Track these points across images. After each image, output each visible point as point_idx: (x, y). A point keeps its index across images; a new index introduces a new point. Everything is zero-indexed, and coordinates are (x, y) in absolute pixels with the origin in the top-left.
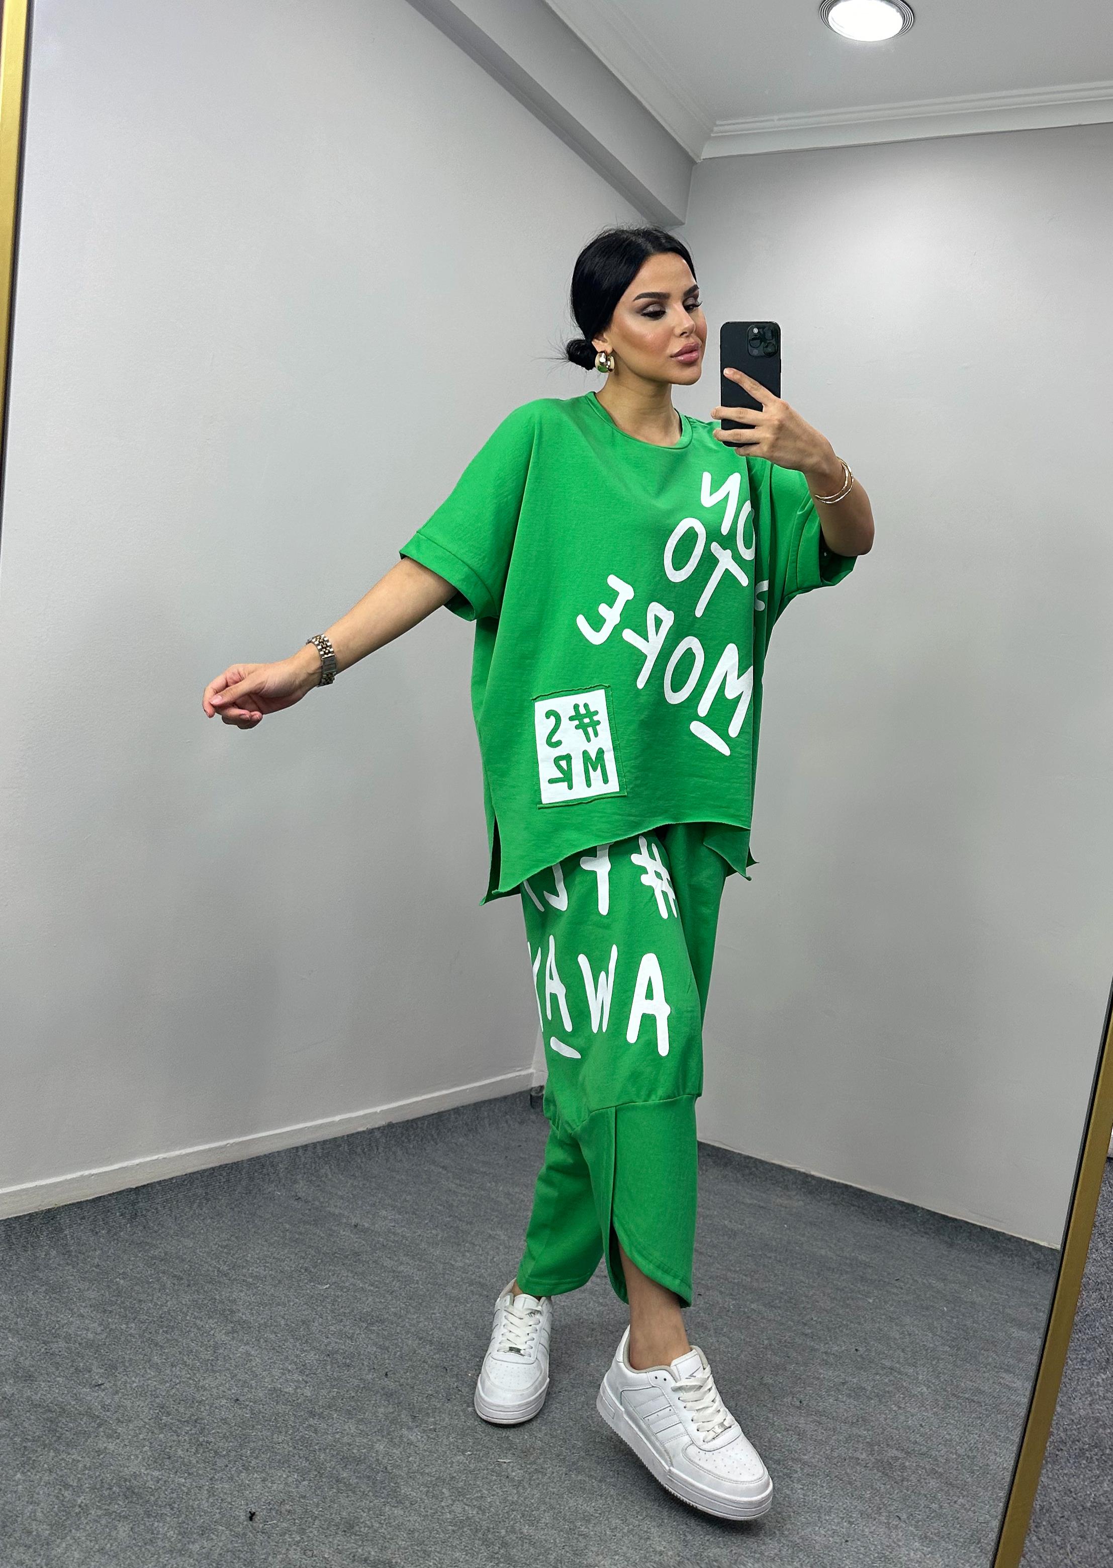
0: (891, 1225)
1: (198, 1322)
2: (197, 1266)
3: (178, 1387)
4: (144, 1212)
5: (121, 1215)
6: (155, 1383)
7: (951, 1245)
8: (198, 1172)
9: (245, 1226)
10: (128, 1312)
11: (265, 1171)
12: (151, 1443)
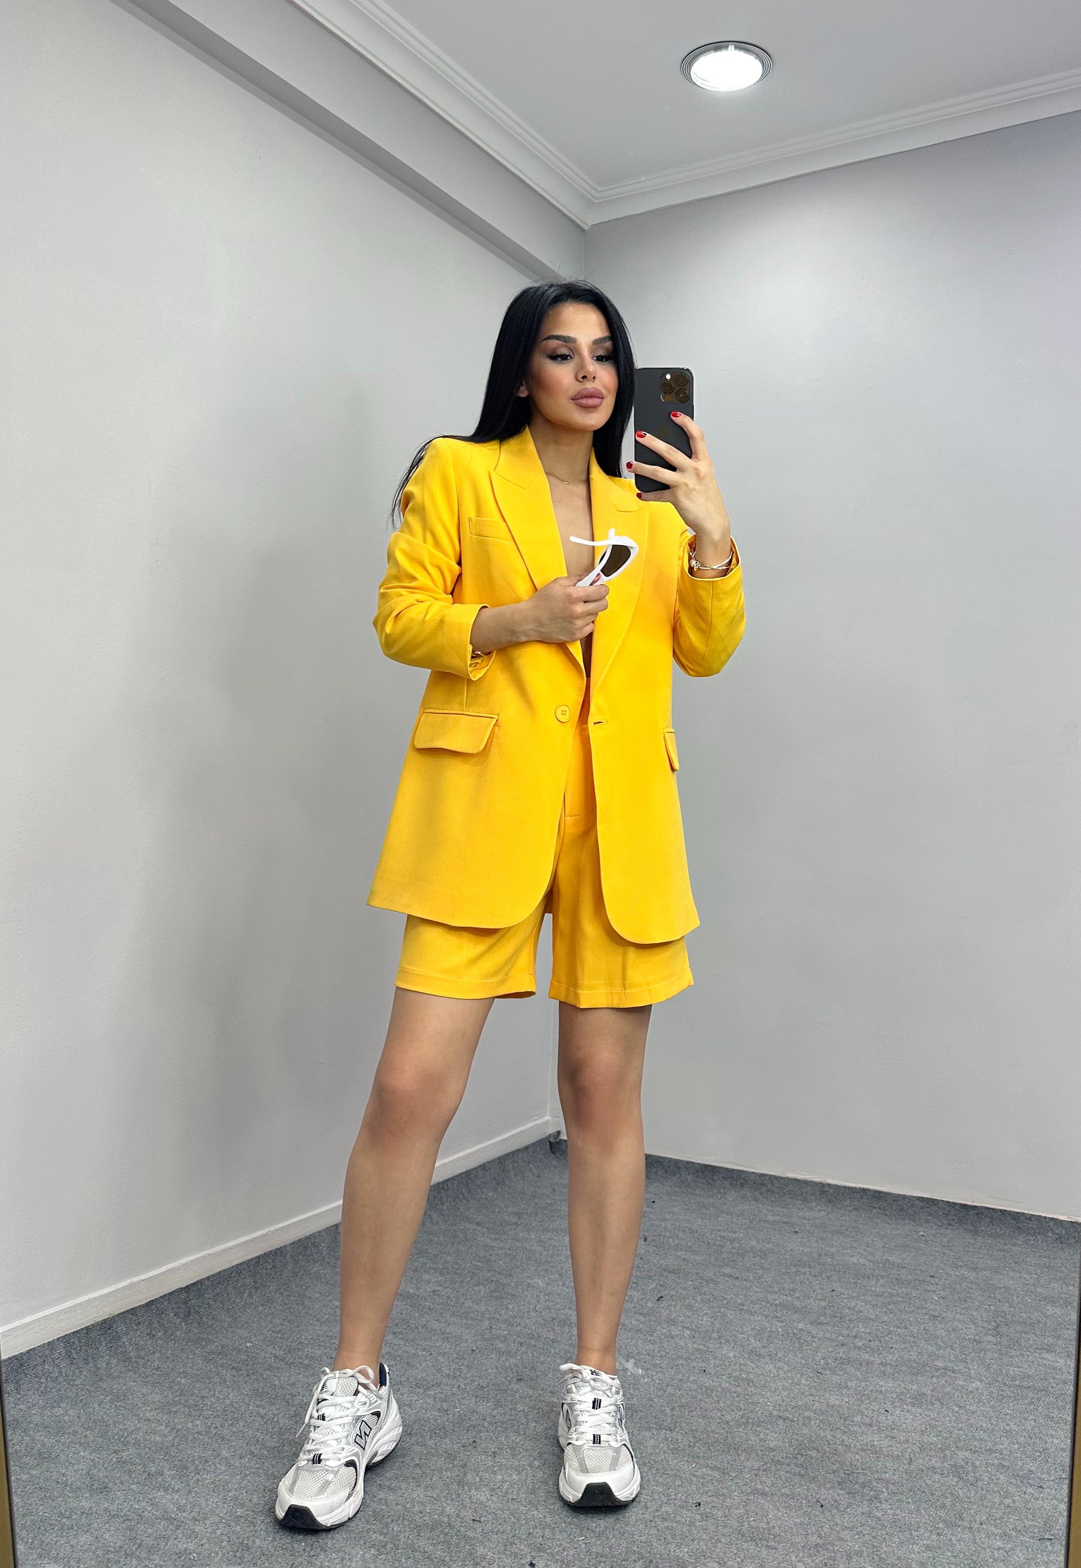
0: (914, 1222)
1: (262, 1411)
2: (253, 1354)
3: (248, 1477)
4: (197, 1308)
5: (175, 1315)
6: (226, 1477)
7: (976, 1233)
8: (244, 1262)
9: (296, 1308)
10: (192, 1410)
11: (308, 1252)
12: (229, 1537)
